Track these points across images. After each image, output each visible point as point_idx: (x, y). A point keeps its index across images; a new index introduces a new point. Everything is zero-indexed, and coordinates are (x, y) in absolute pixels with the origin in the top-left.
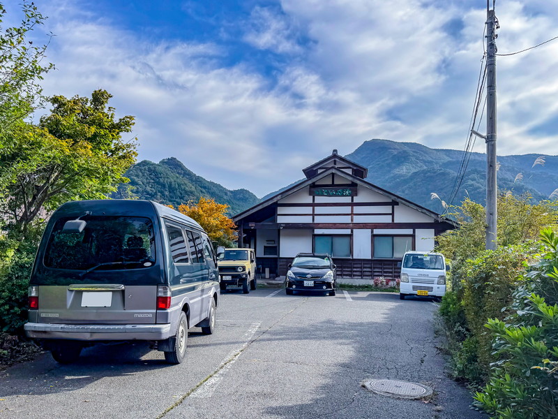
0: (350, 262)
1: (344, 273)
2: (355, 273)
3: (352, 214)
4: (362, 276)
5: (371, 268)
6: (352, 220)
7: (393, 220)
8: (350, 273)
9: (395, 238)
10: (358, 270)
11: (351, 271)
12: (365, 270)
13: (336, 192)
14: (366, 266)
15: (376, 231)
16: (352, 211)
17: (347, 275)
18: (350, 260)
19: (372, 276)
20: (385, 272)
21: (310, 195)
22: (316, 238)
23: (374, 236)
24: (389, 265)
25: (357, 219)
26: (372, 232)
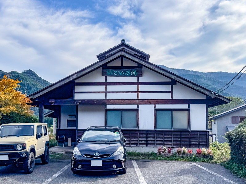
0: (137, 132)
1: (132, 142)
2: (141, 142)
3: (138, 92)
4: (147, 145)
5: (154, 137)
6: (138, 97)
7: (172, 97)
8: (136, 142)
9: (173, 112)
10: (143, 139)
11: (137, 141)
12: (149, 139)
13: (125, 73)
14: (149, 136)
15: (159, 106)
16: (138, 89)
17: (134, 144)
18: (136, 131)
19: (155, 145)
20: (165, 141)
21: (103, 75)
22: (108, 112)
23: (156, 110)
24: (169, 135)
25: (142, 96)
26: (155, 107)
